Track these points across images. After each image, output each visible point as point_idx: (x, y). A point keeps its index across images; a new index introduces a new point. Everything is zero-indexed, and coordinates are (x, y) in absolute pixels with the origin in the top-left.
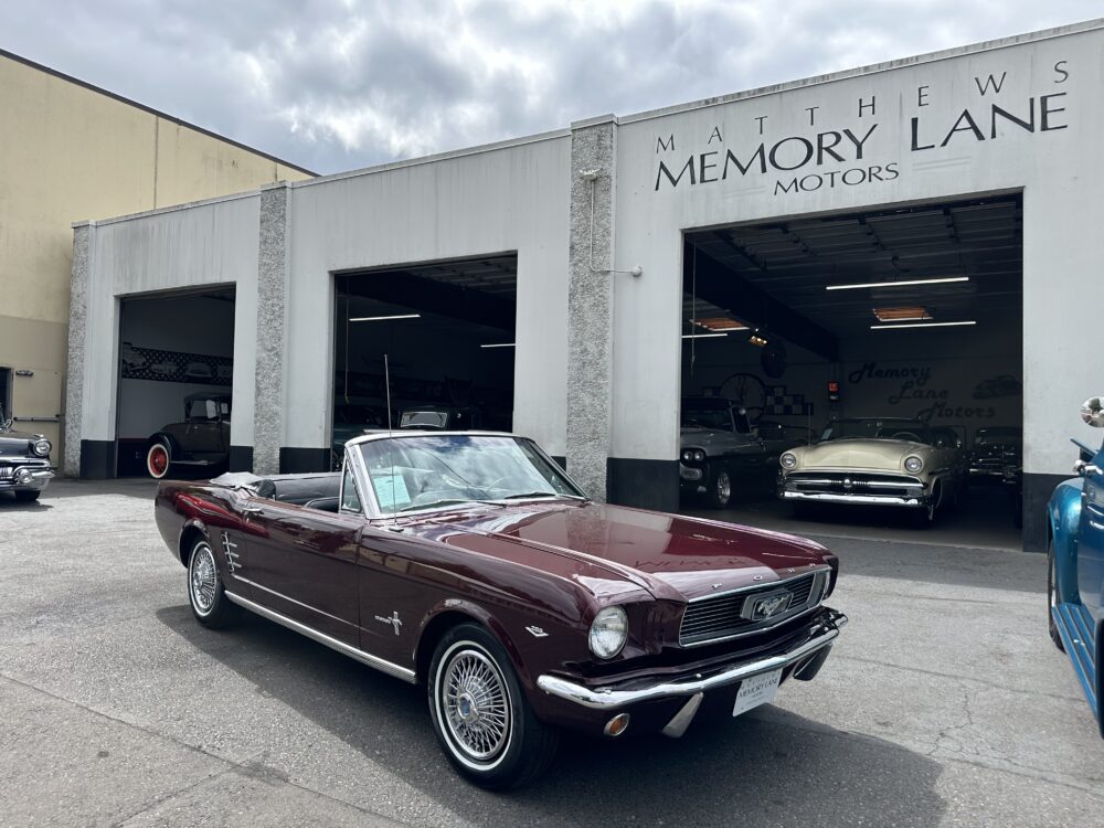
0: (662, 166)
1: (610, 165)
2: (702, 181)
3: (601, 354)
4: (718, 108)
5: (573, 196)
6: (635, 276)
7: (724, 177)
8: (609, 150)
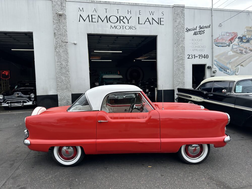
0: (80, 15)
1: (66, 12)
2: (92, 22)
3: (67, 65)
4: (95, 3)
5: (53, 19)
6: (75, 44)
7: (98, 22)
8: (65, 7)
